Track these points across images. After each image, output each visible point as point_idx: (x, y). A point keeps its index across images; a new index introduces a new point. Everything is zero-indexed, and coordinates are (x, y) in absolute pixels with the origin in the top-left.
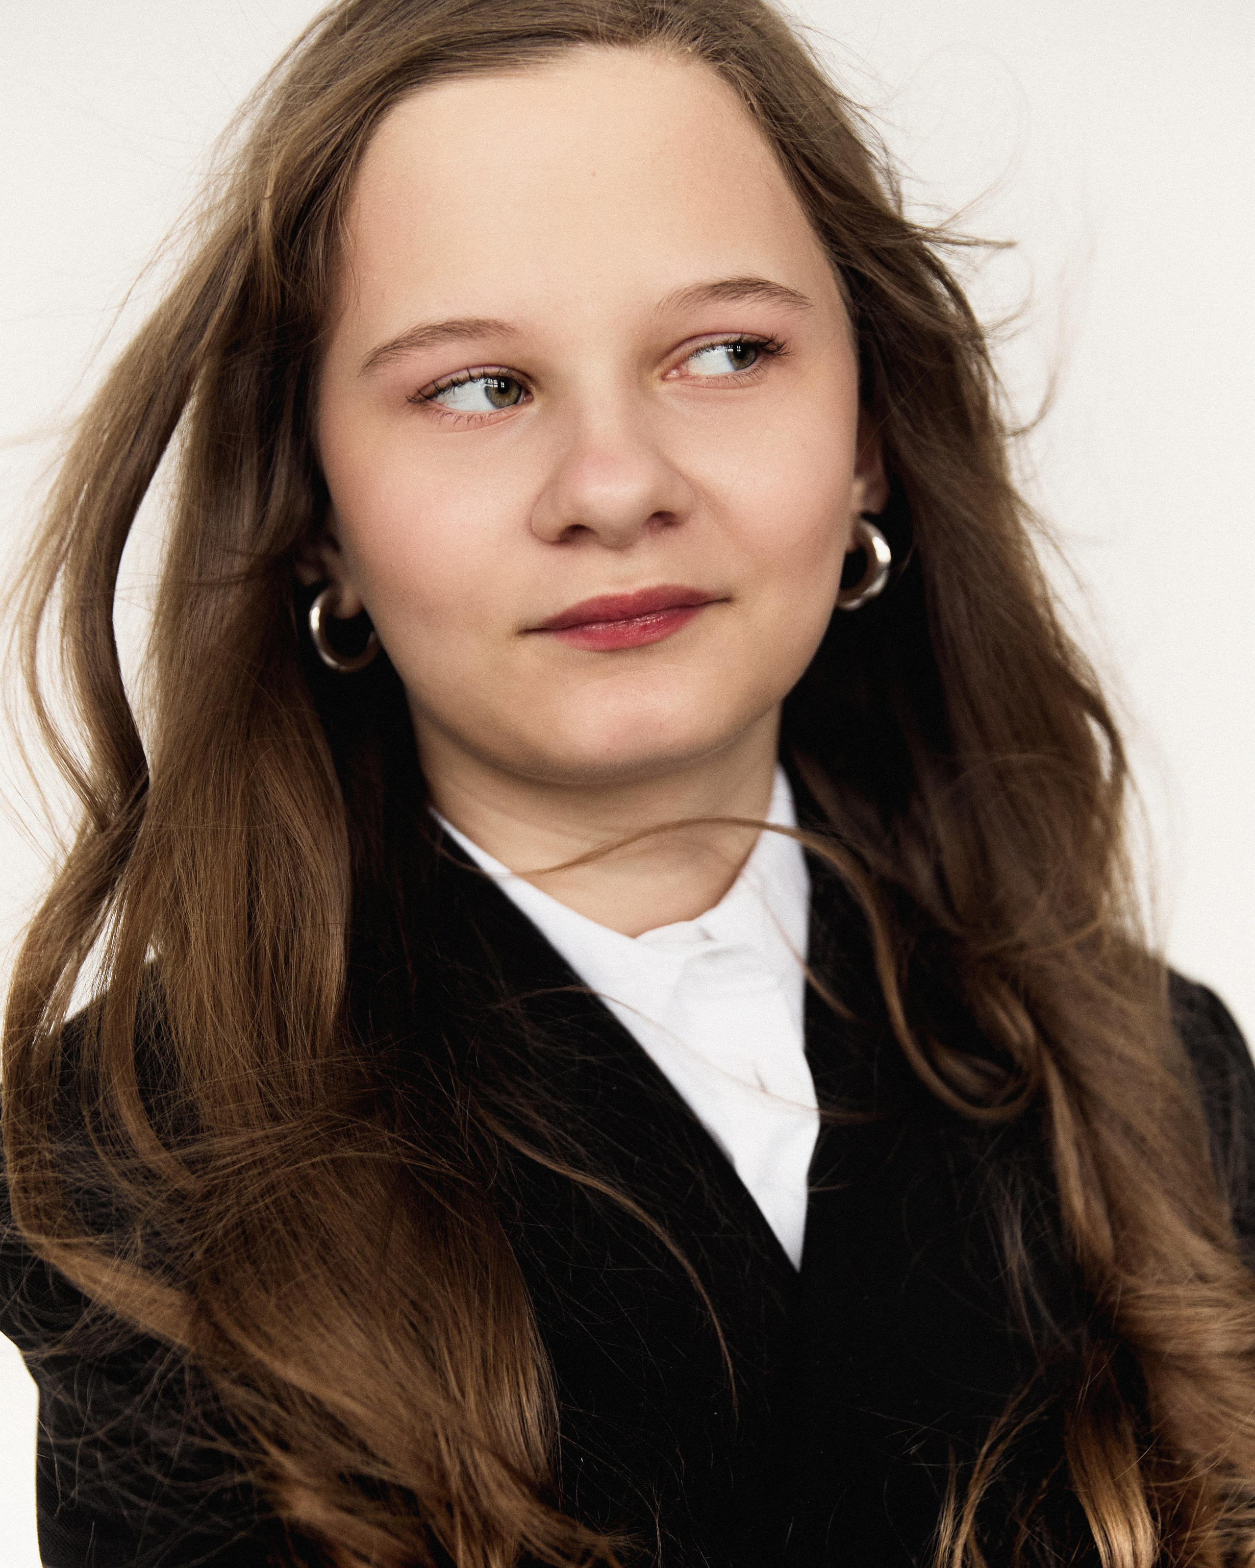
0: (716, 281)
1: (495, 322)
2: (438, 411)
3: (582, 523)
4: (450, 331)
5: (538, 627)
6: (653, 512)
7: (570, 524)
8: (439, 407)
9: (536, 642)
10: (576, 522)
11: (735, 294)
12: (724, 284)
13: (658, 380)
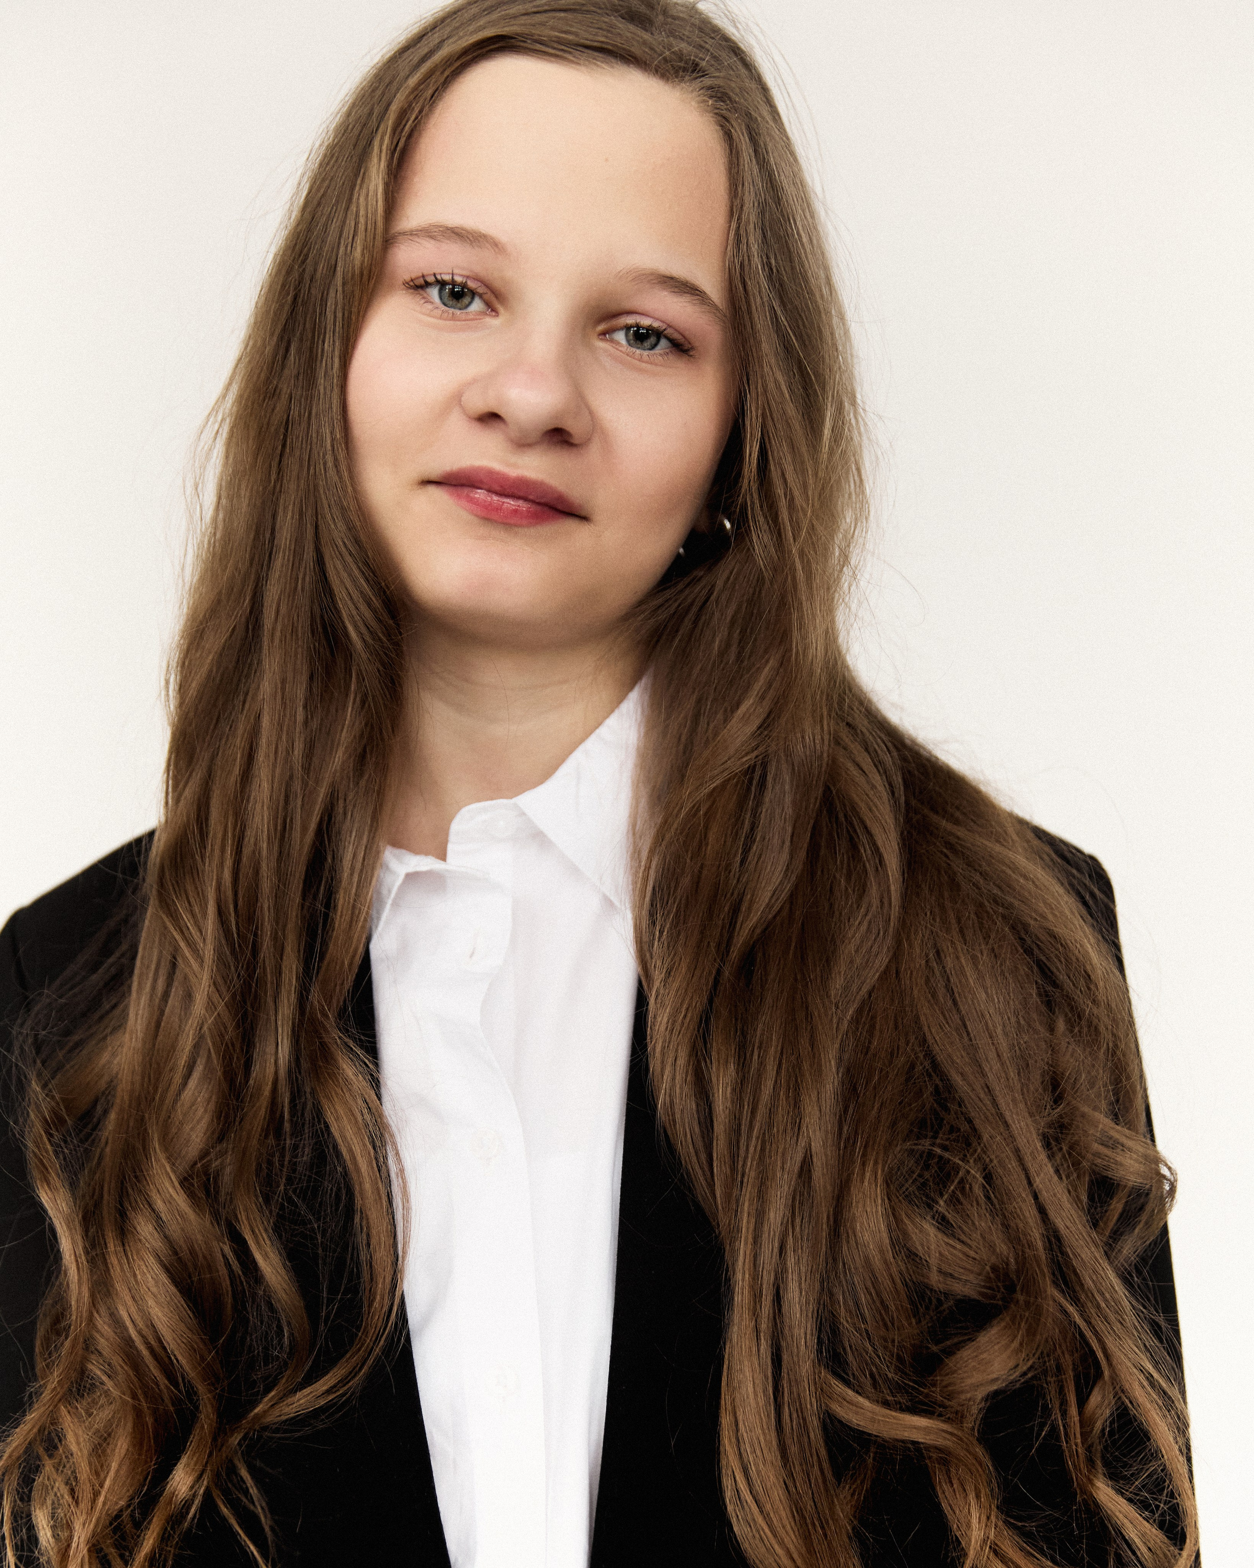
0: (668, 273)
1: (492, 238)
2: (424, 298)
3: (500, 413)
4: (457, 234)
5: (437, 480)
6: (553, 427)
7: (490, 410)
8: (425, 295)
9: (432, 490)
10: (497, 412)
11: (676, 290)
12: (672, 278)
13: (596, 335)
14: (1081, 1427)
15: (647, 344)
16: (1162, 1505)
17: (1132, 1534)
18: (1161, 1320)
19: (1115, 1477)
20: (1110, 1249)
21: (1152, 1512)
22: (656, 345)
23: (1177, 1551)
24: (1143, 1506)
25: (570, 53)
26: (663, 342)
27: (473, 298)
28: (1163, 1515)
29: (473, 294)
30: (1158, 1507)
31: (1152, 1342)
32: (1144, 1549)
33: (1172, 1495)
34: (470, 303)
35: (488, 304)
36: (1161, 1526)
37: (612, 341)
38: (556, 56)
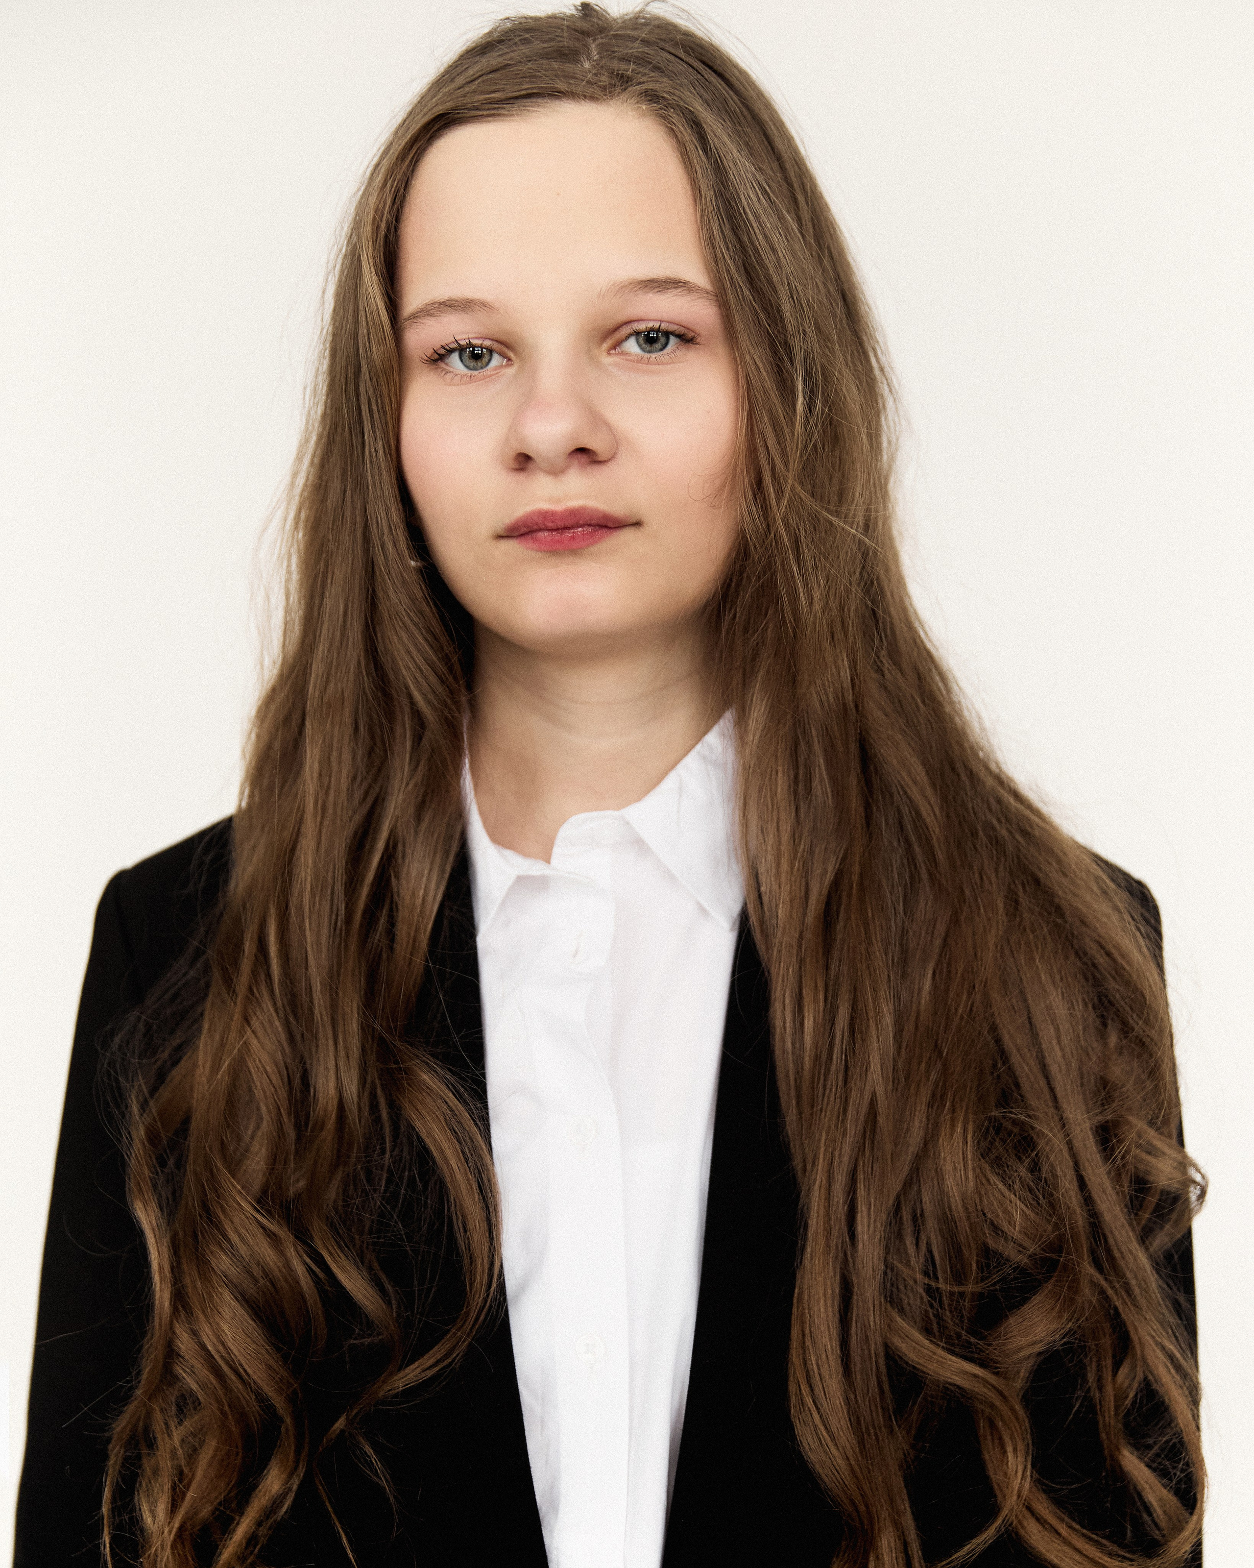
0: (646, 278)
1: (479, 301)
2: (447, 367)
5: (503, 533)
6: (575, 447)
7: (517, 452)
8: (447, 364)
9: (505, 545)
10: (520, 451)
11: (660, 289)
12: (652, 280)
13: (605, 354)
14: (1115, 1401)
15: (658, 346)
16: (1178, 1473)
17: (1151, 1498)
18: (1181, 1298)
19: (1140, 1447)
20: (1145, 1236)
21: (1170, 1479)
22: (666, 344)
23: (1187, 1515)
24: (1163, 1473)
25: (504, 108)
26: (673, 340)
27: (491, 356)
28: (1179, 1482)
29: (491, 351)
30: (1175, 1474)
31: (1172, 1319)
32: (1159, 1511)
33: (1187, 1464)
34: (490, 360)
35: (503, 355)
36: (1177, 1492)
37: (622, 353)
38: (493, 115)
